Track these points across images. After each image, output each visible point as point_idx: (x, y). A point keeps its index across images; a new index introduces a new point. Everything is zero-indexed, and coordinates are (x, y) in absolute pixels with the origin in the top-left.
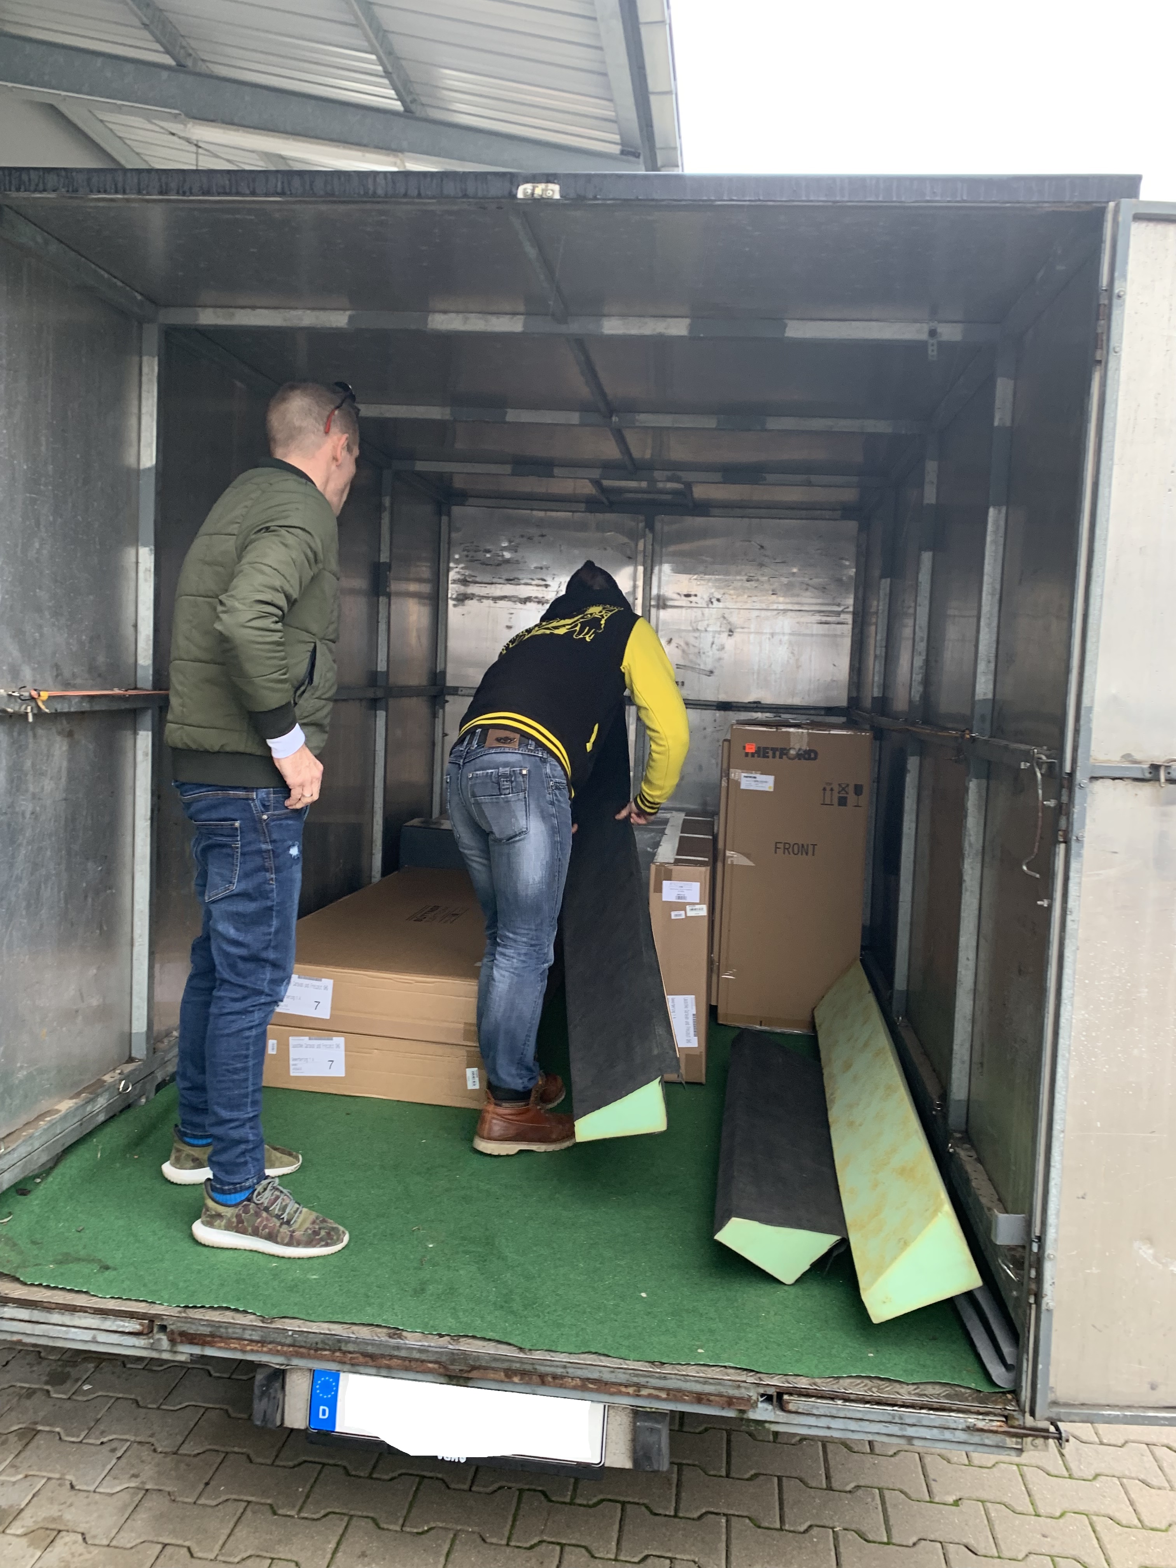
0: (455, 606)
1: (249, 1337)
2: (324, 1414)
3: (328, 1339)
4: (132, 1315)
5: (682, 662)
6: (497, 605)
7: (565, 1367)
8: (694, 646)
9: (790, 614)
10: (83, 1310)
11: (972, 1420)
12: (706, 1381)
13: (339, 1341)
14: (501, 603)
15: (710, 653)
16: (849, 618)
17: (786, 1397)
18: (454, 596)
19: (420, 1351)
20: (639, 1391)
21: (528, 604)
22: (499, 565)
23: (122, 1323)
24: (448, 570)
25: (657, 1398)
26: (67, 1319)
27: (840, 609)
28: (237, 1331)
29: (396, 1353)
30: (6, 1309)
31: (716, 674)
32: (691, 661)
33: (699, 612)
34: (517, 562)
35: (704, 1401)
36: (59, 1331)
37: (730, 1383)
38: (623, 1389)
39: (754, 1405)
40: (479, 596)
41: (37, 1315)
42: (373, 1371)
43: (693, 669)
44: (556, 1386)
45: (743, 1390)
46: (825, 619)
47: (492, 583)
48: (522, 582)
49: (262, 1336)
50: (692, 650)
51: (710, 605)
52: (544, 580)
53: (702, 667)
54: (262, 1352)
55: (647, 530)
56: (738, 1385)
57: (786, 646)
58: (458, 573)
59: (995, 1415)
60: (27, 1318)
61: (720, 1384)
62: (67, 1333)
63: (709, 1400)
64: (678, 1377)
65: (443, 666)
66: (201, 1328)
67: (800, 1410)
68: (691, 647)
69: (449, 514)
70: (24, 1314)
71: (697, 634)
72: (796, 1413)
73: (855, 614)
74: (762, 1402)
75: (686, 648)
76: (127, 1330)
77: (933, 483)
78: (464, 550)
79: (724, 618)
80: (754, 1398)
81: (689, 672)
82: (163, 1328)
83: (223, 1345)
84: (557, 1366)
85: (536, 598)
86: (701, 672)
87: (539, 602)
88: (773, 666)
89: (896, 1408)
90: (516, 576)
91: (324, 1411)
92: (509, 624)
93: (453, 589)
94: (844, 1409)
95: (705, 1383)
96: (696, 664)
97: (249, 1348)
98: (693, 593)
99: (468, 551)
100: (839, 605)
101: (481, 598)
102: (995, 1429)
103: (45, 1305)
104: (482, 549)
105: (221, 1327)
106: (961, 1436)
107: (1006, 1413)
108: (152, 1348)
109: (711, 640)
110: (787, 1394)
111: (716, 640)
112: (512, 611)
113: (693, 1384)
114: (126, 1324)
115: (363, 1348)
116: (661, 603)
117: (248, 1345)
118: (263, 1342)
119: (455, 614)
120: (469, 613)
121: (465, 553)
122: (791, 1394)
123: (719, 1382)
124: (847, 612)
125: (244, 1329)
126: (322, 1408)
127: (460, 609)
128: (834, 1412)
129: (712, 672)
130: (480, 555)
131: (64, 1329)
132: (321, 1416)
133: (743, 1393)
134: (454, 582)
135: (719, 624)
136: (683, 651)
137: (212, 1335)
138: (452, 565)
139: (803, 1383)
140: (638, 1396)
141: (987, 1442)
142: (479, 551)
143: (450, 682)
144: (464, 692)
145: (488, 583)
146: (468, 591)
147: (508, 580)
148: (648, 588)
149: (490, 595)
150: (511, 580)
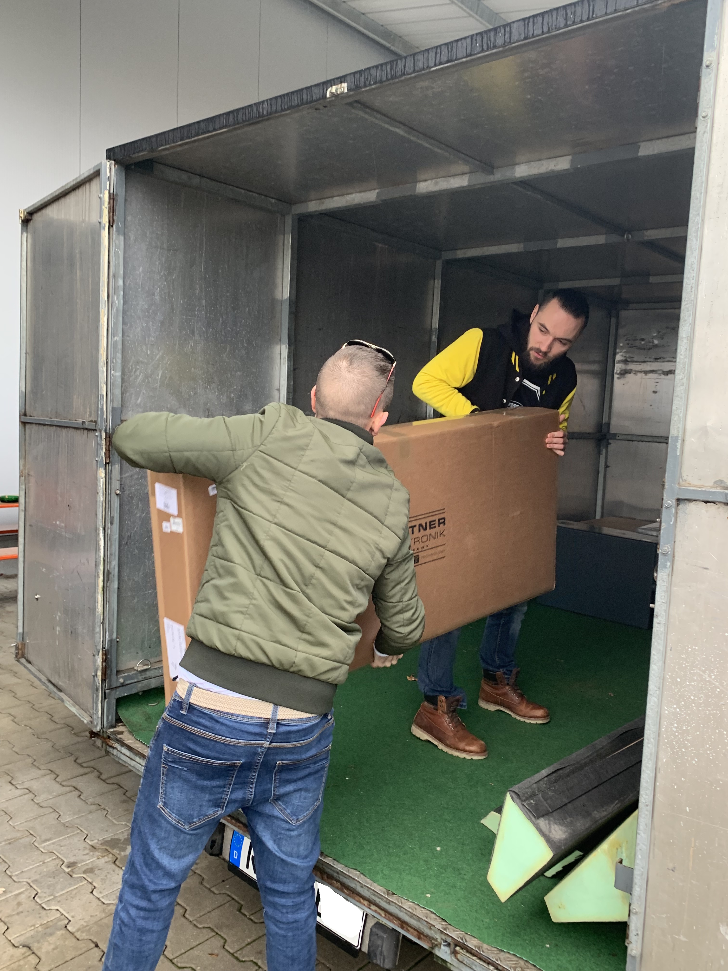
0: (618, 378)
6: (647, 377)
7: (338, 873)
12: (412, 915)
14: (650, 375)
17: (458, 949)
18: (618, 372)
20: (370, 905)
21: (669, 375)
22: (650, 349)
24: (615, 354)
25: (380, 915)
34: (663, 346)
35: (405, 929)
37: (425, 923)
38: (362, 900)
39: (438, 945)
40: (635, 371)
45: (433, 932)
47: (644, 362)
48: (667, 360)
56: (431, 926)
58: (622, 355)
61: (419, 921)
63: (407, 929)
64: (397, 906)
65: (607, 419)
67: (464, 962)
69: (617, 317)
72: (462, 961)
74: (444, 945)
78: (626, 340)
80: (439, 940)
90: (662, 356)
91: (236, 855)
92: (655, 390)
93: (618, 367)
95: (411, 917)
99: (629, 340)
101: (636, 372)
103: (135, 751)
104: (639, 339)
110: (459, 946)
112: (657, 381)
113: (405, 915)
119: (618, 384)
120: (628, 382)
121: (627, 342)
122: (462, 948)
123: (419, 919)
126: (235, 853)
127: (622, 381)
130: (637, 343)
132: (236, 858)
133: (432, 934)
134: (619, 362)
138: (617, 351)
139: (472, 943)
140: (369, 908)
142: (637, 340)
143: (612, 431)
144: (620, 438)
145: (641, 362)
146: (627, 368)
147: (656, 359)
149: (643, 370)
150: (658, 359)
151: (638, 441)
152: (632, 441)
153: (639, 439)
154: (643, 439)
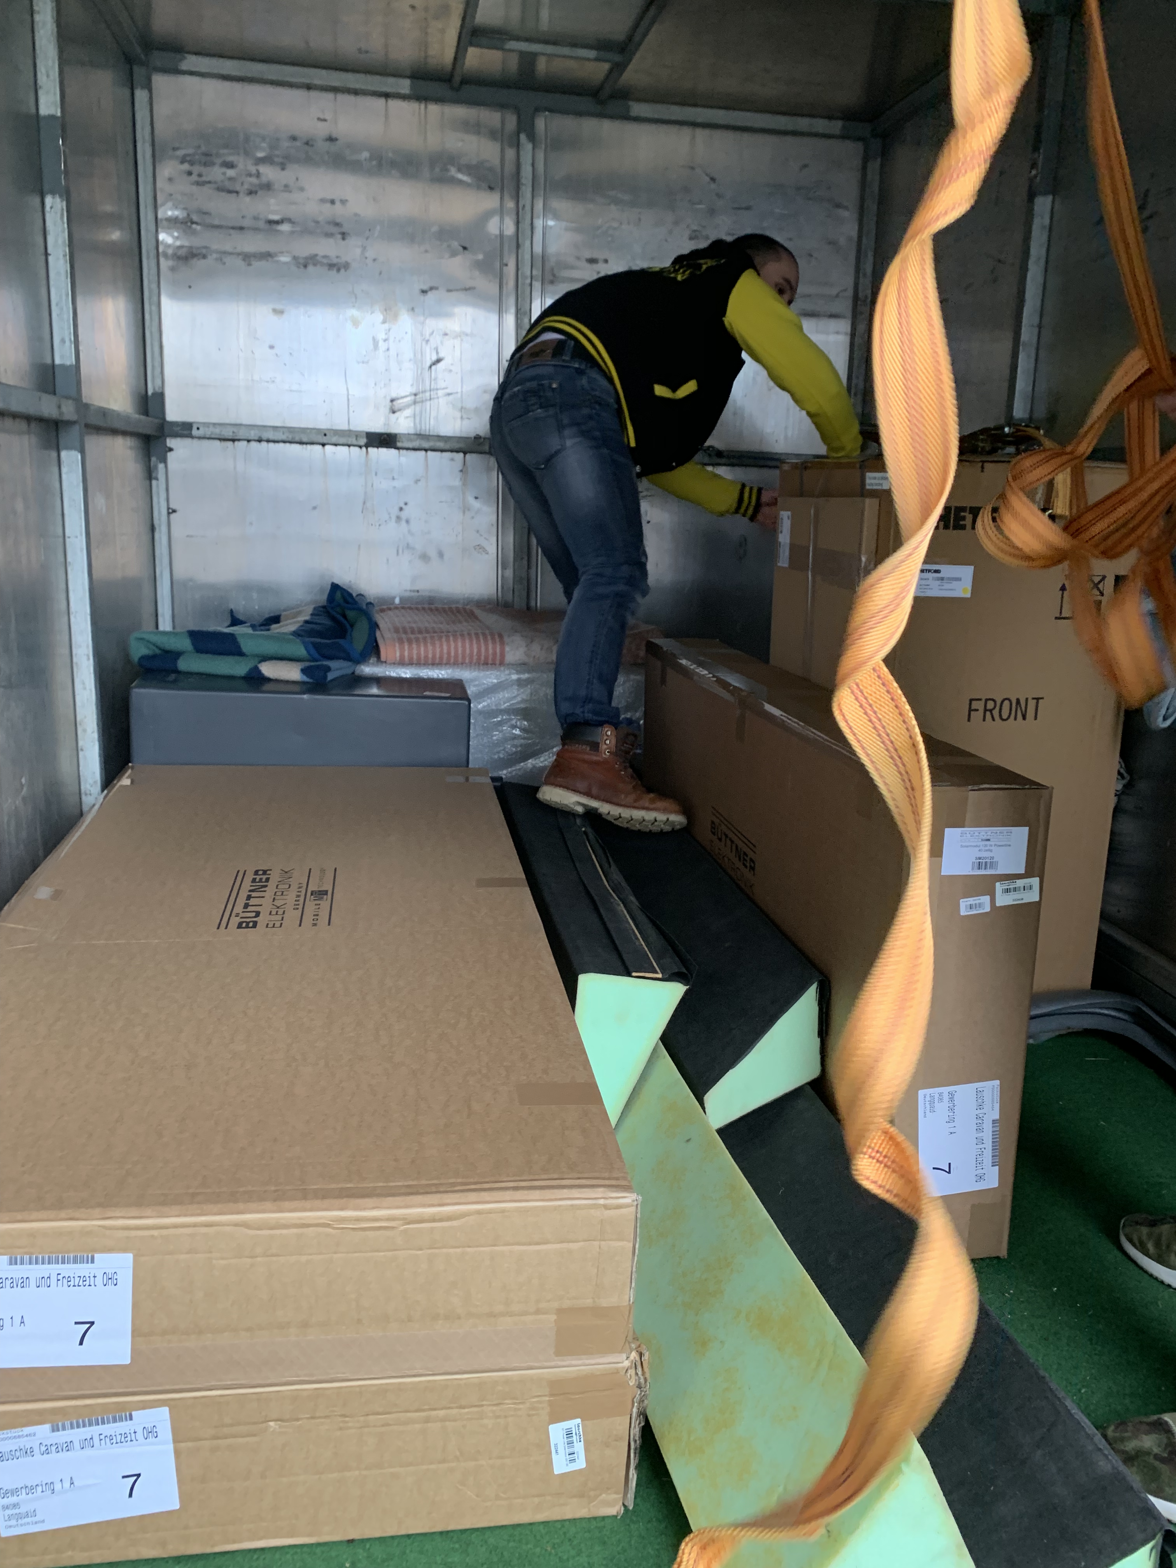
0: (173, 269)
6: (252, 269)
14: (260, 266)
16: (846, 307)
18: (170, 251)
21: (311, 268)
22: (251, 193)
24: (155, 199)
27: (835, 292)
40: (219, 253)
46: (812, 307)
47: (241, 228)
48: (296, 225)
52: (338, 225)
55: (523, 137)
58: (176, 206)
65: (158, 383)
69: (149, 88)
78: (184, 162)
85: (325, 257)
87: (331, 266)
92: (278, 306)
93: (167, 238)
98: (601, 257)
99: (192, 163)
100: (833, 285)
101: (222, 255)
104: (221, 160)
116: (548, 273)
121: (186, 166)
124: (846, 298)
127: (183, 276)
130: (215, 173)
134: (171, 223)
142: (213, 164)
143: (173, 414)
144: (201, 433)
145: (233, 228)
146: (196, 242)
147: (271, 222)
148: (528, 243)
149: (239, 250)
150: (277, 222)
151: (249, 441)
152: (233, 440)
153: (253, 434)
154: (265, 436)
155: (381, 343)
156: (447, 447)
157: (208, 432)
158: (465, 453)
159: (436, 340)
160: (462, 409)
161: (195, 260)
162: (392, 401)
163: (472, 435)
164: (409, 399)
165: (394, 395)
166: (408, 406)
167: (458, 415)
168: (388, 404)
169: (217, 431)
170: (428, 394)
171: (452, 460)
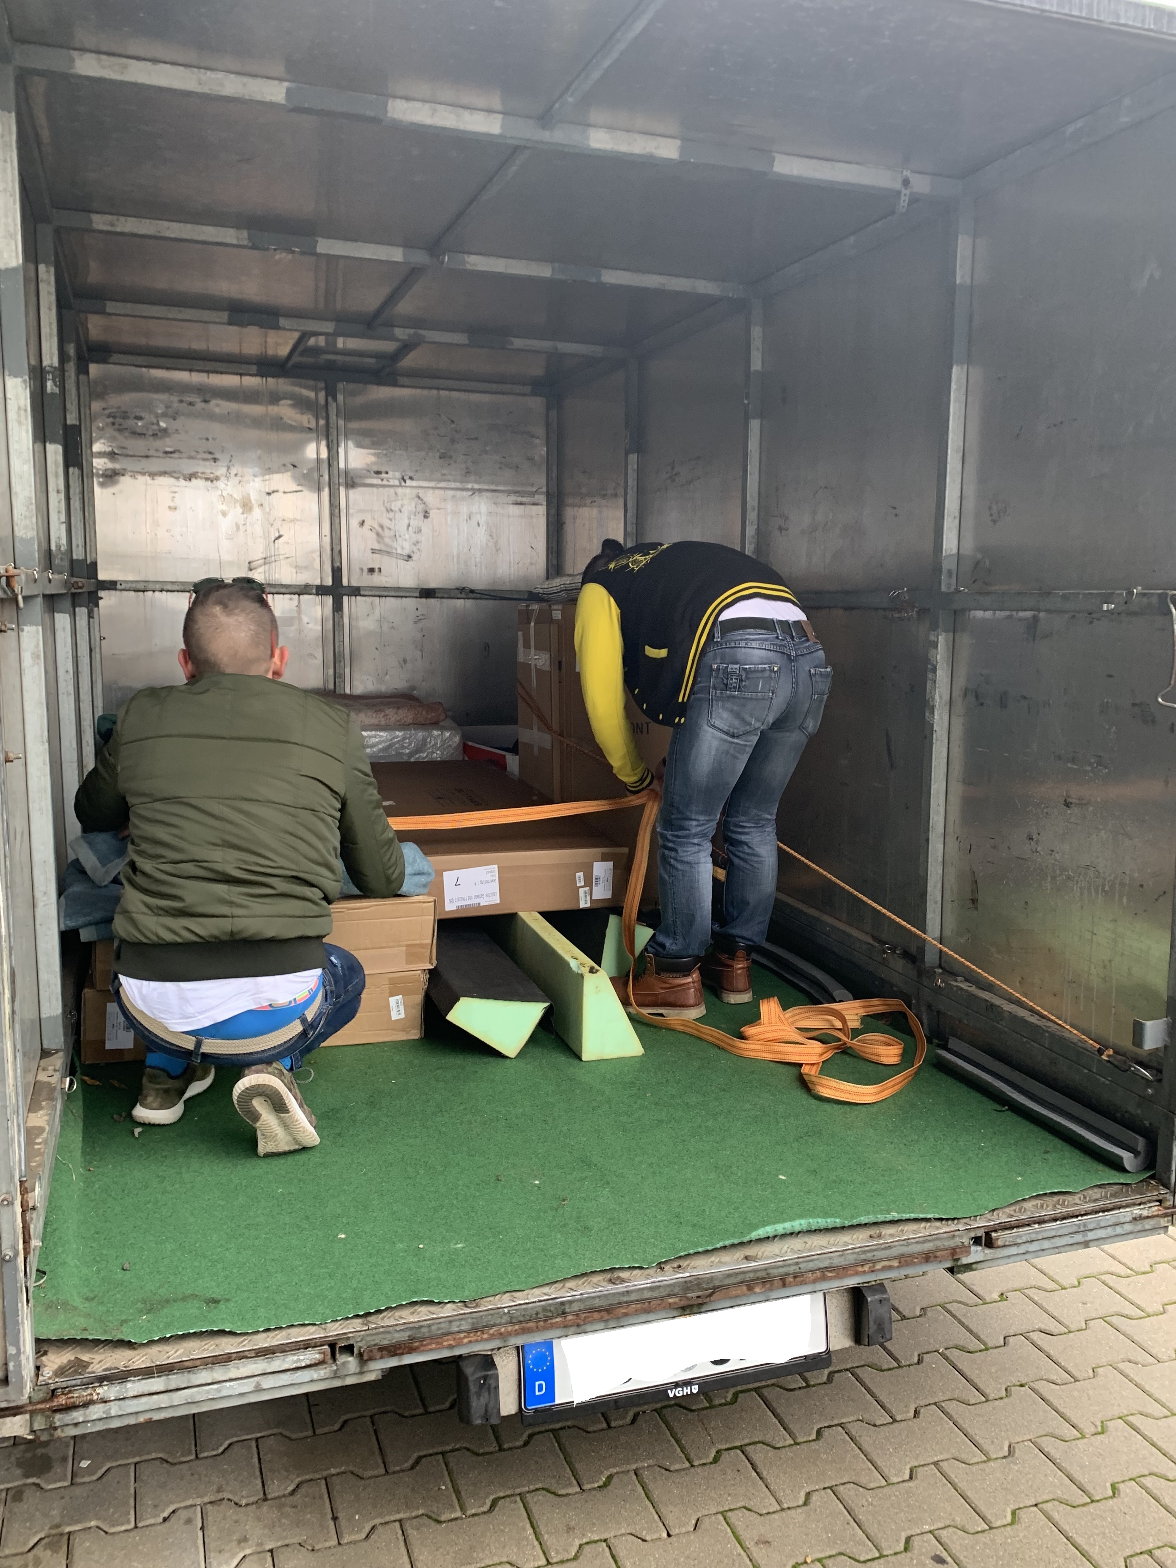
0: (102, 483)
1: (457, 1329)
2: (540, 1389)
3: (550, 1305)
4: (306, 1345)
5: (376, 546)
6: (158, 483)
7: (797, 1263)
8: (389, 529)
9: (485, 494)
10: (241, 1356)
11: (1136, 1211)
12: (924, 1240)
13: (562, 1303)
14: (160, 479)
15: (407, 536)
16: (542, 499)
17: (994, 1235)
18: (101, 472)
19: (651, 1289)
20: (874, 1267)
21: (193, 480)
22: (153, 435)
23: (295, 1358)
24: (91, 441)
25: (890, 1268)
26: (218, 1373)
27: (534, 489)
28: (442, 1326)
29: (625, 1299)
30: (129, 1385)
31: (414, 558)
32: (387, 545)
33: (392, 490)
34: (177, 432)
35: (932, 1259)
36: (208, 1392)
37: (945, 1235)
38: (860, 1269)
39: (968, 1251)
40: (132, 472)
41: (175, 1380)
42: (601, 1325)
43: (388, 553)
44: (796, 1285)
45: (957, 1239)
46: (520, 499)
47: (147, 457)
49: (473, 1324)
50: (387, 533)
51: (403, 484)
52: (210, 453)
53: (399, 551)
54: (482, 1340)
55: (329, 401)
56: (952, 1235)
57: (484, 528)
58: (104, 444)
59: (1150, 1201)
60: (162, 1389)
61: (937, 1239)
62: (218, 1390)
63: (936, 1257)
64: (901, 1243)
66: (397, 1335)
67: (1007, 1243)
68: (386, 530)
69: (88, 373)
70: (157, 1384)
71: (391, 515)
72: (1005, 1246)
73: (548, 494)
74: (972, 1245)
75: (380, 530)
76: (303, 1364)
77: (758, 349)
78: (109, 416)
79: (419, 497)
80: (967, 1243)
81: (386, 558)
82: (349, 1349)
83: (434, 1346)
84: (790, 1265)
85: (202, 473)
86: (399, 556)
87: (207, 479)
88: (472, 549)
89: (1080, 1218)
90: (177, 448)
91: (540, 1386)
92: (172, 504)
93: (99, 464)
94: (1041, 1232)
95: (924, 1242)
96: (392, 547)
97: (466, 1340)
98: (383, 469)
99: (114, 417)
100: (532, 485)
101: (135, 474)
102: (1156, 1213)
103: (187, 1364)
104: (133, 416)
105: (421, 1327)
106: (1128, 1228)
107: (1161, 1197)
108: (336, 1376)
109: (407, 522)
110: (992, 1231)
111: (411, 524)
112: (176, 489)
113: (914, 1246)
114: (302, 1358)
115: (588, 1304)
116: (349, 482)
117: (465, 1337)
118: (475, 1330)
120: (121, 492)
121: (110, 420)
122: (995, 1231)
123: (936, 1237)
124: (541, 493)
125: (450, 1322)
126: (537, 1383)
127: (109, 488)
128: (1034, 1237)
129: (410, 557)
130: (129, 423)
131: (215, 1386)
132: (537, 1393)
133: (957, 1241)
134: (101, 454)
135: (413, 505)
136: (378, 534)
137: (412, 1339)
138: (95, 435)
139: (1002, 1217)
140: (872, 1271)
141: (1147, 1227)
142: (128, 418)
143: (104, 575)
144: (123, 586)
145: (142, 457)
146: (117, 466)
147: (166, 453)
148: (335, 463)
149: (146, 470)
150: (171, 453)
151: (154, 591)
152: (144, 591)
153: (158, 587)
154: (166, 588)
155: (241, 527)
156: (287, 591)
157: (128, 586)
158: (299, 595)
159: (278, 524)
160: (296, 567)
161: (117, 477)
162: (249, 563)
163: (303, 583)
164: (262, 561)
165: (251, 560)
166: (260, 566)
167: (294, 571)
168: (247, 565)
169: (134, 585)
170: (273, 558)
171: (291, 599)
